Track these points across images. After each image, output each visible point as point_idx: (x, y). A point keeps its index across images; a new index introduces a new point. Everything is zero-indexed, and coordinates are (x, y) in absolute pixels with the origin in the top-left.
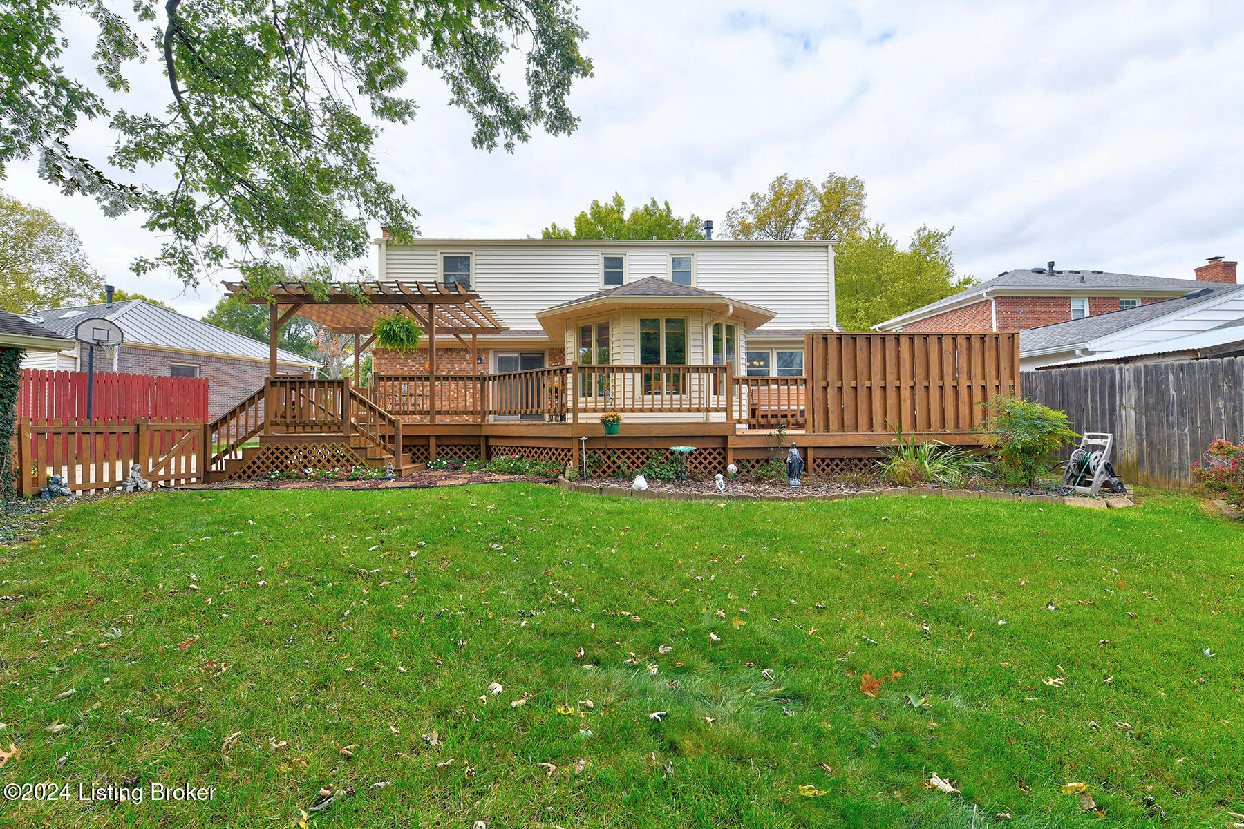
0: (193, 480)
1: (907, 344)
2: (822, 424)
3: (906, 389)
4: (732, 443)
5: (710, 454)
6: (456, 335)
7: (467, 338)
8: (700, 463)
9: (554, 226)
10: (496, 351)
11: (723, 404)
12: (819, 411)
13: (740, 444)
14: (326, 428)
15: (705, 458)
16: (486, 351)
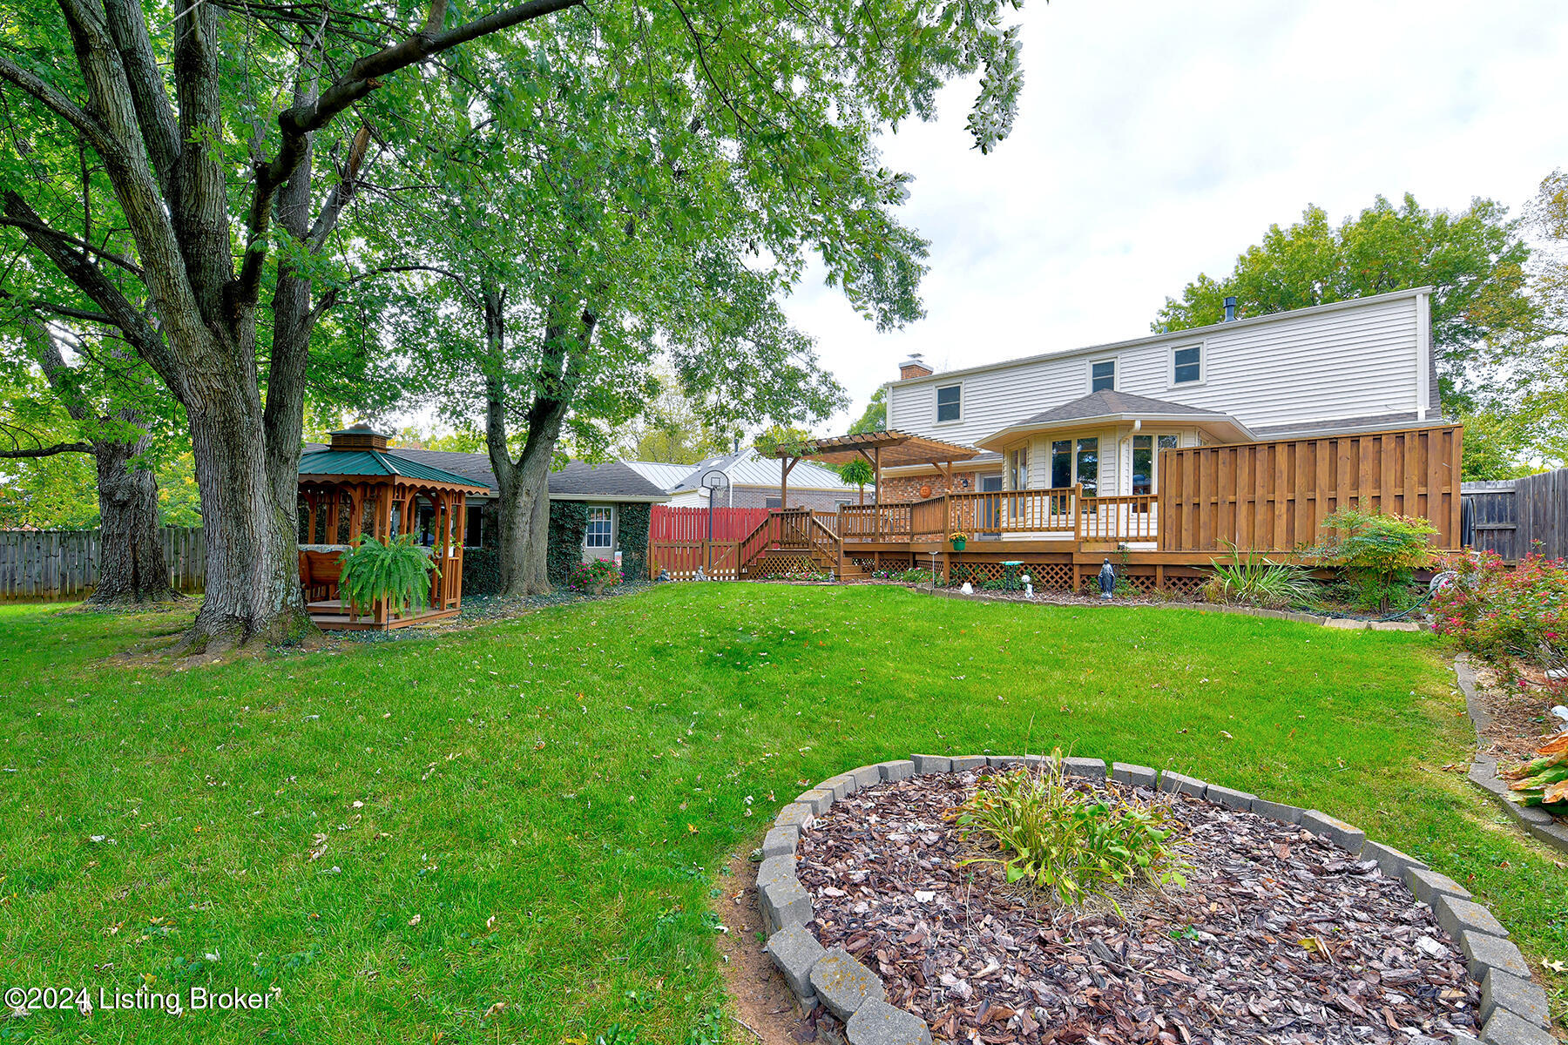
0: (733, 578)
1: (1285, 454)
2: (1174, 542)
3: (1281, 503)
4: (1077, 559)
5: (1061, 569)
6: (934, 464)
7: (943, 465)
8: (1052, 578)
9: (1202, 279)
10: (981, 474)
11: (1071, 524)
12: (1171, 529)
13: (1084, 561)
14: (796, 546)
15: (1057, 574)
16: (972, 474)
